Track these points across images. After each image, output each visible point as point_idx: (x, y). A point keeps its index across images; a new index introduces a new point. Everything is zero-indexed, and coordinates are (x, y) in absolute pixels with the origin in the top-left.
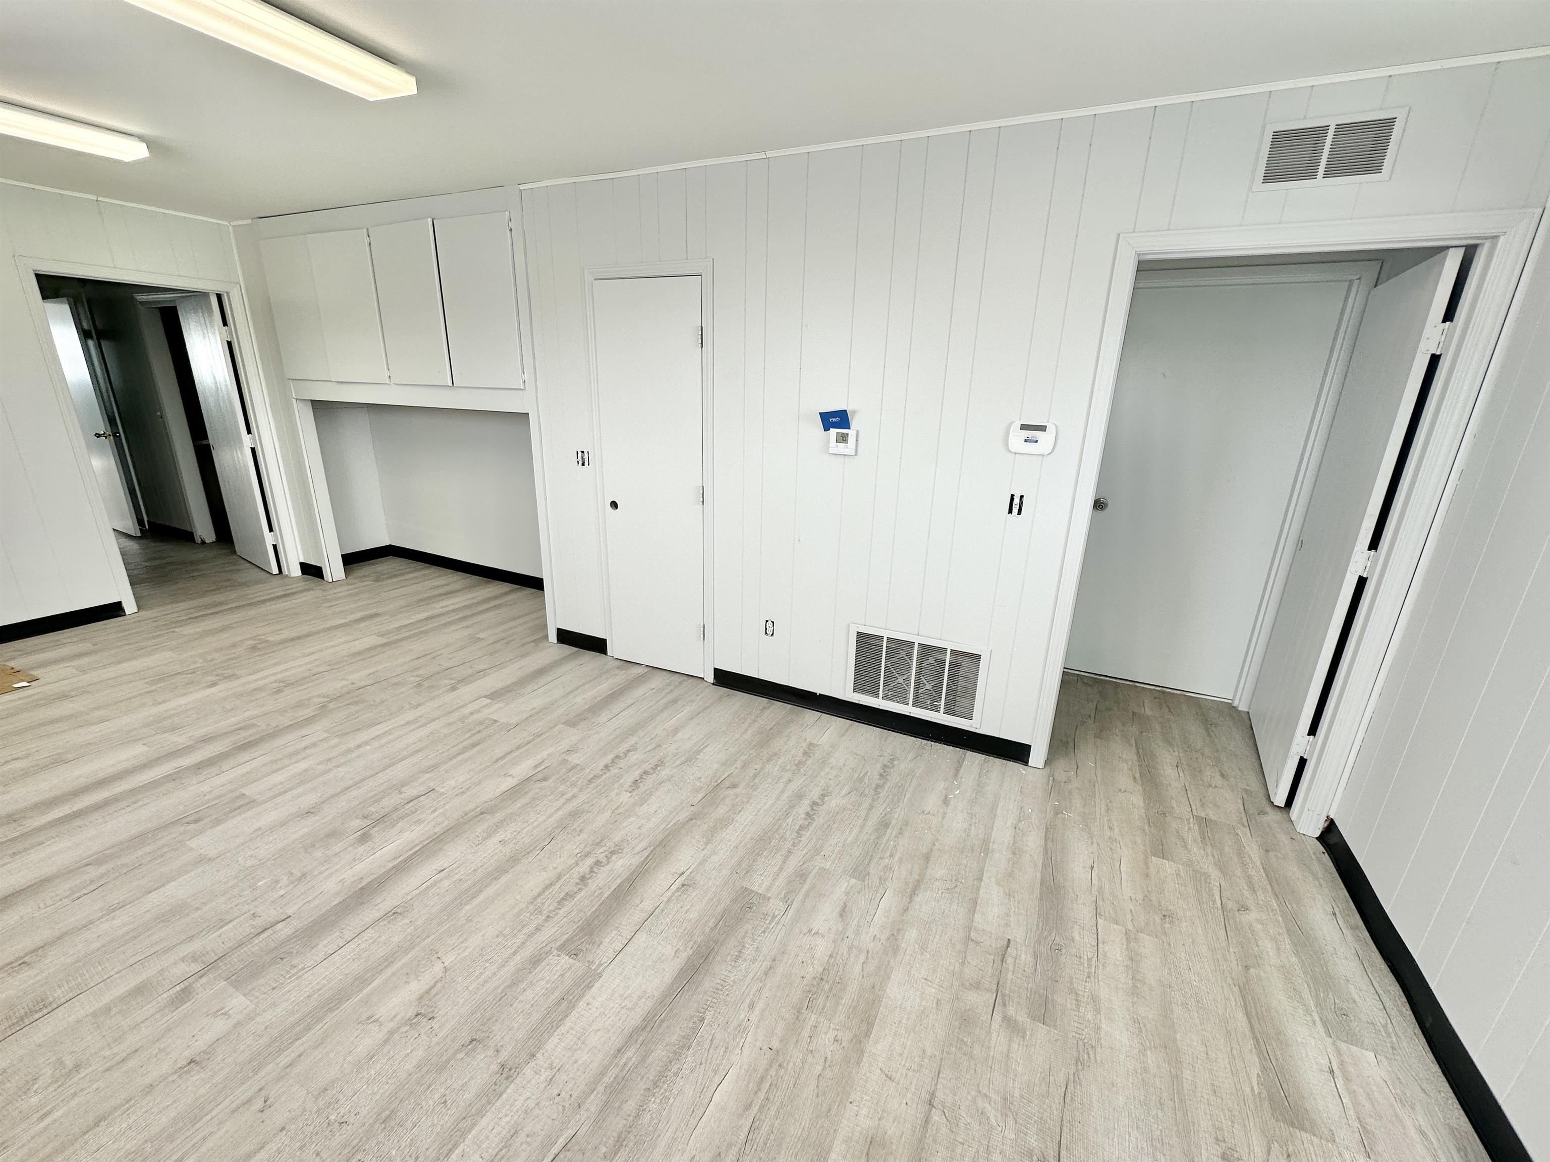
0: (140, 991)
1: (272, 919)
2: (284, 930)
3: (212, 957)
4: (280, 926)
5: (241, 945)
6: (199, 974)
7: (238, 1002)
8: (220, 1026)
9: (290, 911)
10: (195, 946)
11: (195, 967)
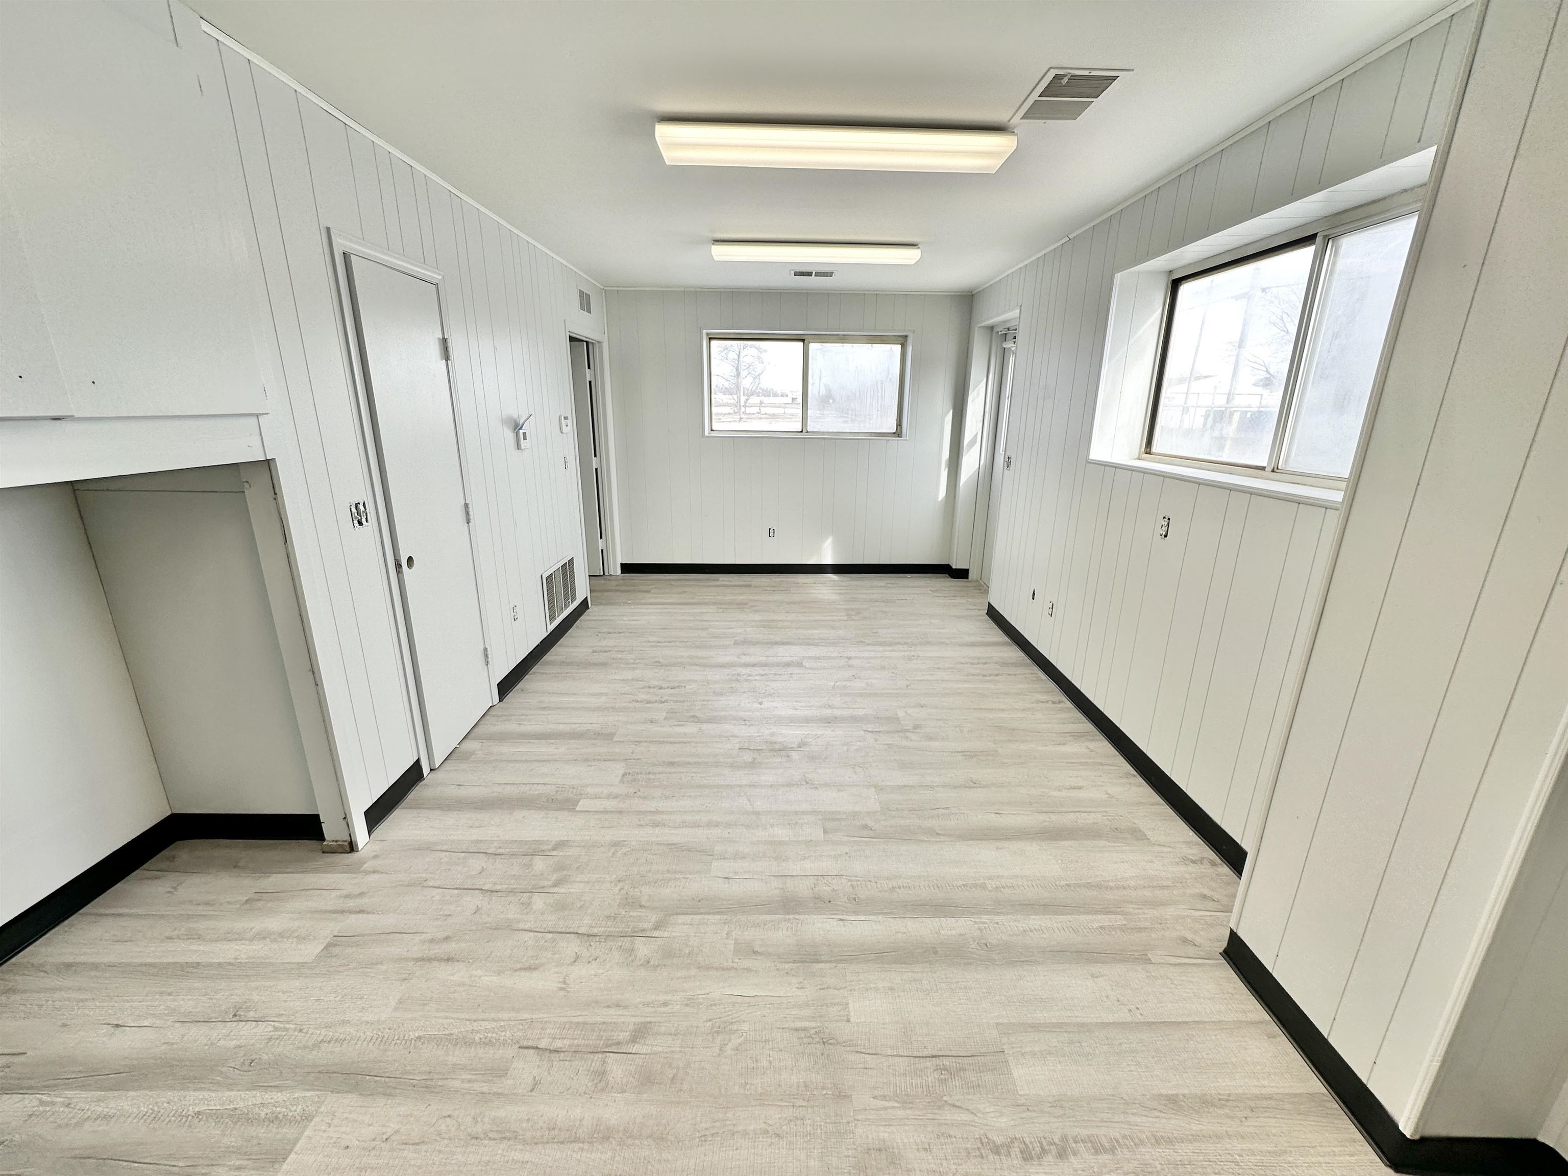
0: (930, 738)
1: (870, 734)
2: (870, 727)
3: (901, 734)
4: (870, 730)
5: (888, 732)
6: (907, 731)
7: (901, 714)
8: (910, 711)
9: (862, 733)
10: (905, 743)
11: (908, 734)
